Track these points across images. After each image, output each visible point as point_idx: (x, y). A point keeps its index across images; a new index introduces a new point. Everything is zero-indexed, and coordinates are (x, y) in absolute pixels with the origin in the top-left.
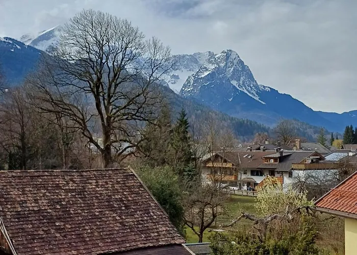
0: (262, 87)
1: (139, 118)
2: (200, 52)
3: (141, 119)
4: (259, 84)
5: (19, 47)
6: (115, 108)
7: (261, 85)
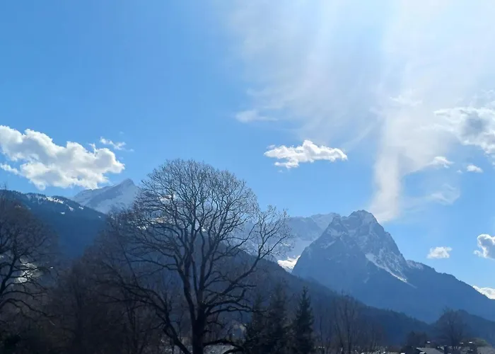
0: (411, 264)
1: (245, 308)
2: (322, 214)
3: (248, 310)
4: (406, 259)
5: (71, 209)
6: (210, 295)
7: (410, 261)
